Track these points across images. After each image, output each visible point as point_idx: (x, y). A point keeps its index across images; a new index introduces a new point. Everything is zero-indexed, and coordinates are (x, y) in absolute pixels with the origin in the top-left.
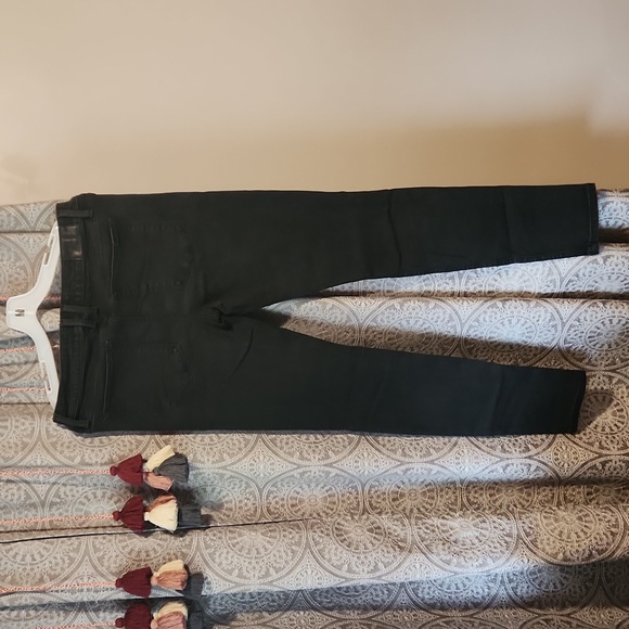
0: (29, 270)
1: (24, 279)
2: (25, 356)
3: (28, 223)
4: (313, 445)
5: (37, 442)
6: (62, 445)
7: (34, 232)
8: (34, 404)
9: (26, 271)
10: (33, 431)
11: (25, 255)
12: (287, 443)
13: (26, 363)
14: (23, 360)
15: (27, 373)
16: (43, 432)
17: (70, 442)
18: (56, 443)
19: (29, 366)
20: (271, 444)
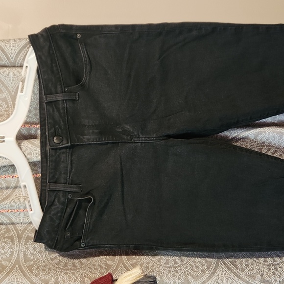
0: (10, 103)
1: (6, 111)
2: (6, 182)
3: (8, 59)
4: (272, 268)
5: (14, 265)
6: (38, 268)
7: (14, 67)
8: (13, 224)
9: (7, 103)
10: (12, 255)
11: (6, 87)
12: (247, 265)
13: (7, 188)
14: (4, 185)
15: (7, 197)
16: (21, 256)
17: (45, 266)
18: (32, 266)
19: (10, 191)
20: (231, 266)
